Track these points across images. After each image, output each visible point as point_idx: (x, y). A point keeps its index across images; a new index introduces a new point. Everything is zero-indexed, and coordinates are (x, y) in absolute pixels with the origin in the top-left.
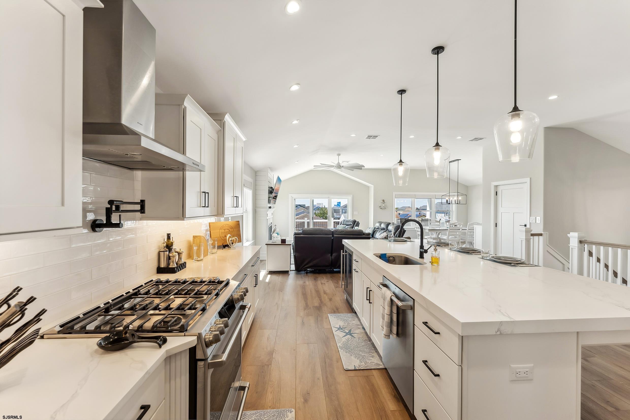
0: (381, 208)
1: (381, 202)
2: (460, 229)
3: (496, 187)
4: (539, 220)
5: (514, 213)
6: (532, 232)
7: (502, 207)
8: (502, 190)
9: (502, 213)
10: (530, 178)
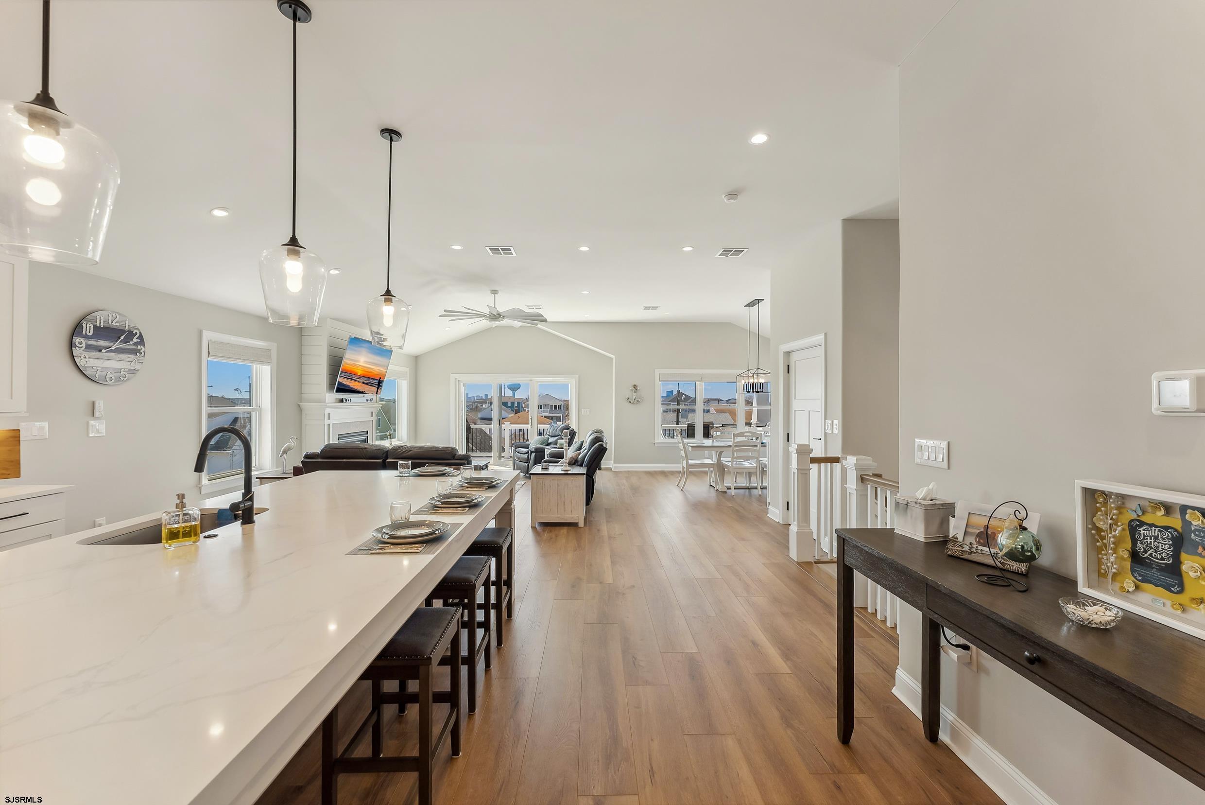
0: (630, 402)
1: (630, 388)
2: (757, 446)
3: (788, 354)
4: (836, 427)
5: (809, 411)
6: (812, 455)
7: (795, 399)
8: (795, 361)
9: (795, 411)
10: (826, 334)
